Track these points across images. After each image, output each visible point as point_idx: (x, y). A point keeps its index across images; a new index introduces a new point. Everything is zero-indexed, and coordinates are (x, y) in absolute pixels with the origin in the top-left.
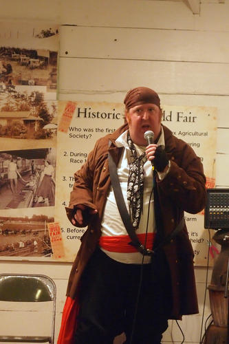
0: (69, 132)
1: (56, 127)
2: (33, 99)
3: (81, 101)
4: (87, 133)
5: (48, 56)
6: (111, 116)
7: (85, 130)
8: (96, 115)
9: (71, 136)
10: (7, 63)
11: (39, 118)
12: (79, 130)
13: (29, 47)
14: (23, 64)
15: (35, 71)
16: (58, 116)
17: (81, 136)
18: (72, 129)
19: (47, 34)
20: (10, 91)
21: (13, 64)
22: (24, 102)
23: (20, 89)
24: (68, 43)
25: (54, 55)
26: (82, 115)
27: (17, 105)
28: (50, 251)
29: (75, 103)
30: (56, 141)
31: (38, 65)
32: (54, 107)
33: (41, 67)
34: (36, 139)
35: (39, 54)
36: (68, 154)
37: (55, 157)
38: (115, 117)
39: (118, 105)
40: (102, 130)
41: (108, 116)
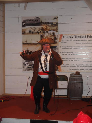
1: (58, 40)
2: (52, 34)
3: (64, 34)
4: (65, 42)
5: (56, 24)
6: (71, 37)
8: (67, 37)
9: (62, 43)
10: (46, 26)
11: (54, 39)
12: (64, 41)
13: (51, 22)
14: (50, 26)
15: (53, 27)
16: (59, 38)
17: (64, 43)
18: (62, 41)
19: (55, 18)
20: (47, 33)
21: (48, 26)
23: (49, 32)
24: (60, 20)
25: (57, 23)
26: (64, 37)
27: (49, 36)
28: (58, 70)
29: (62, 35)
30: (58, 44)
31: (53, 26)
32: (57, 36)
33: (54, 27)
35: (53, 23)
36: (61, 47)
37: (58, 48)
38: (72, 37)
39: (73, 34)
40: (69, 41)
41: (70, 37)
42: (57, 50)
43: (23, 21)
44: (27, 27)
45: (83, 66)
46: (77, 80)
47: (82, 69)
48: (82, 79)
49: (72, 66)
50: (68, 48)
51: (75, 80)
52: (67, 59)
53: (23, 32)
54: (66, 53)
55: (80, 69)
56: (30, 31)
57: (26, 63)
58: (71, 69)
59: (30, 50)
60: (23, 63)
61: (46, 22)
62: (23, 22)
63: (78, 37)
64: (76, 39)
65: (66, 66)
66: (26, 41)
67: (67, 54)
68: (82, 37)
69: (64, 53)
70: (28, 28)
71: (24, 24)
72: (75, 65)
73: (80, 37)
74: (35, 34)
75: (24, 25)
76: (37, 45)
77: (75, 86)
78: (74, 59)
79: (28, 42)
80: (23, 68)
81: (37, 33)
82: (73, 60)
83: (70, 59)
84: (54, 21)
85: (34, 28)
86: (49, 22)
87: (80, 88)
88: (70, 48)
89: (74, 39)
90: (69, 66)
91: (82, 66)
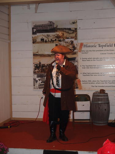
0: (81, 52)
2: (70, 43)
3: (84, 42)
4: (87, 52)
5: (74, 29)
7: (86, 51)
8: (89, 46)
9: (82, 53)
10: (63, 32)
11: (72, 48)
12: (84, 51)
13: (68, 27)
14: (67, 33)
16: (78, 47)
17: (85, 53)
18: (82, 51)
19: (74, 23)
20: (64, 41)
21: (64, 33)
22: (68, 44)
23: (66, 40)
24: (79, 25)
25: (76, 29)
26: (85, 47)
27: (66, 45)
28: (78, 87)
29: (83, 43)
30: (78, 55)
31: (71, 32)
32: (77, 45)
33: (72, 33)
34: (72, 55)
35: (72, 29)
36: (82, 58)
37: (78, 60)
38: (95, 46)
39: (96, 43)
40: (91, 51)
41: (93, 46)
42: (77, 63)
43: (33, 27)
44: (38, 34)
45: (110, 82)
46: (101, 100)
47: (108, 86)
48: (108, 99)
49: (95, 82)
50: (90, 60)
51: (99, 100)
52: (89, 73)
53: (33, 40)
54: (88, 66)
55: (106, 87)
56: (42, 40)
57: (37, 79)
58: (94, 86)
59: (42, 63)
60: (35, 80)
61: (62, 28)
62: (33, 29)
63: (102, 46)
64: (100, 48)
65: (88, 82)
66: (37, 52)
67: (89, 68)
68: (108, 46)
69: (85, 67)
70: (40, 36)
71: (35, 30)
72: (99, 81)
73: (105, 46)
74: (49, 43)
75: (35, 32)
76: (51, 57)
77: (99, 108)
78: (98, 73)
79: (40, 53)
80: (34, 85)
81: (51, 42)
82: (96, 75)
83: (93, 74)
84: (73, 27)
85: (47, 35)
86: (66, 27)
87: (105, 110)
88: (93, 59)
89: (98, 48)
90: (92, 82)
91: (108, 82)
